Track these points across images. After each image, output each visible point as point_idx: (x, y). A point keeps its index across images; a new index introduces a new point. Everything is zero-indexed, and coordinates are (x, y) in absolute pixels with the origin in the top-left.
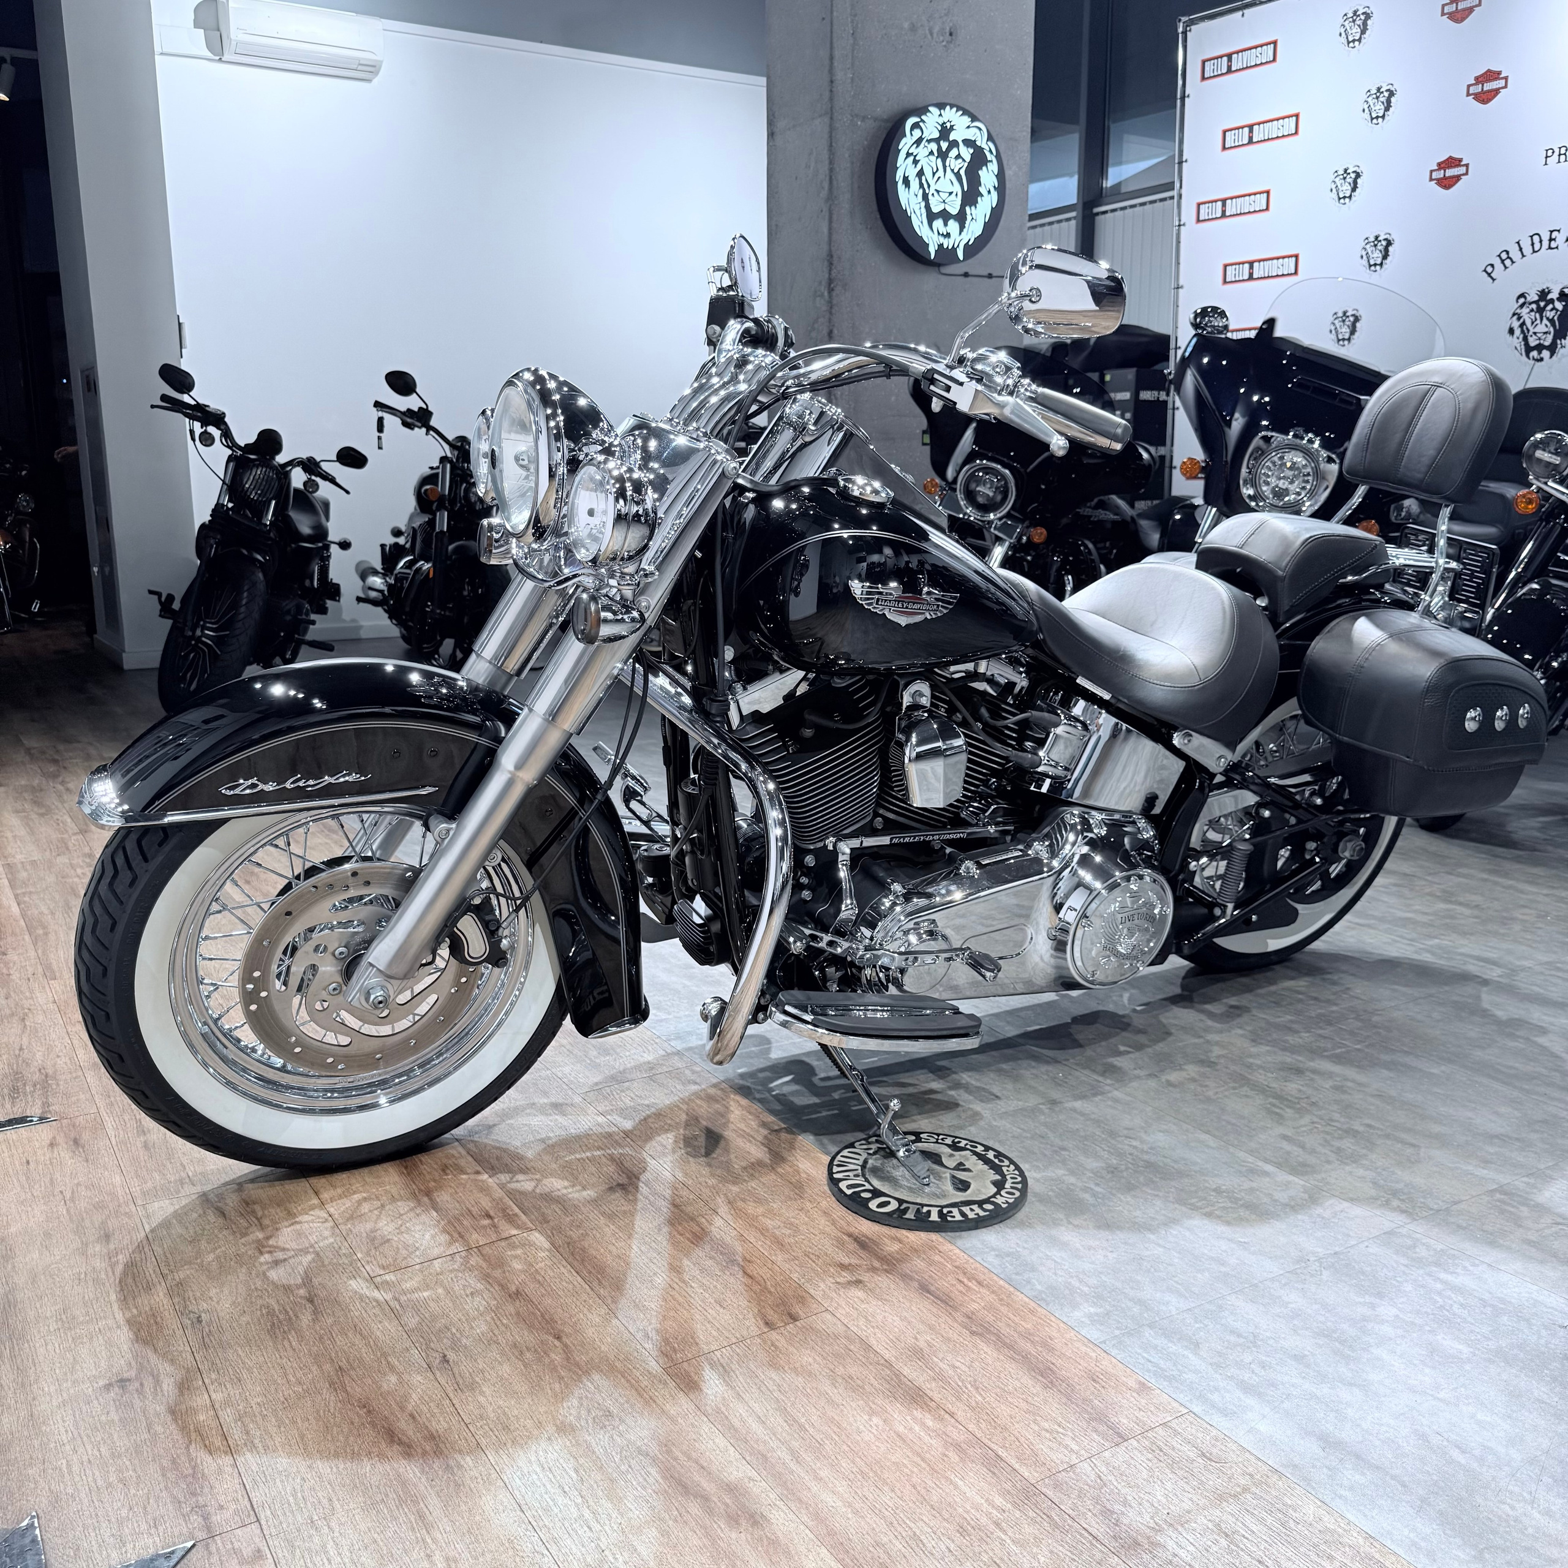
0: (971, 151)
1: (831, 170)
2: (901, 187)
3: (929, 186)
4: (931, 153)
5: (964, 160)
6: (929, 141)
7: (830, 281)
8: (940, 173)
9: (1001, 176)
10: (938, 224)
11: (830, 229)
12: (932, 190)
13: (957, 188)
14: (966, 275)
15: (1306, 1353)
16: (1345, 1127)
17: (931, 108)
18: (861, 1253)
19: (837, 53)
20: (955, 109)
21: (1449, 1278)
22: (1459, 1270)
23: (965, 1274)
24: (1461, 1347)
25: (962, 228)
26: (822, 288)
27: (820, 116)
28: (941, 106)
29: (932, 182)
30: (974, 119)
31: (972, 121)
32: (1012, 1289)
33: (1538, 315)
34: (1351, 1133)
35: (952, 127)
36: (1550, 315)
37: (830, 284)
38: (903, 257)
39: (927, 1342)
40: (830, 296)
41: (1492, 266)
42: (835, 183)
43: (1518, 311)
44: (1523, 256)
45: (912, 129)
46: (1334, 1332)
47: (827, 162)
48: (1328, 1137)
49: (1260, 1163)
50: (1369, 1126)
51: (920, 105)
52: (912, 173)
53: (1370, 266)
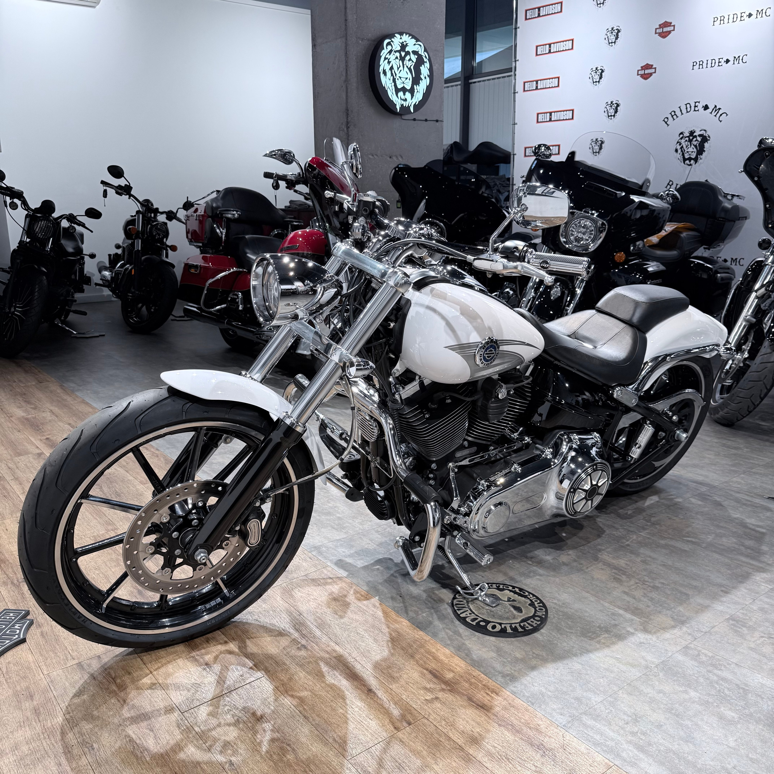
0: (416, 57)
1: (347, 66)
2: (382, 75)
3: (396, 75)
4: (397, 58)
5: (413, 62)
6: (396, 52)
7: (348, 123)
8: (401, 68)
9: (431, 70)
10: (401, 94)
11: (347, 96)
12: (398, 77)
13: (409, 76)
14: (414, 120)
15: (662, 723)
16: (652, 584)
17: (396, 35)
18: (434, 680)
19: (348, 6)
20: (408, 35)
21: (719, 673)
22: (723, 668)
23: (489, 689)
24: (733, 714)
25: (412, 96)
26: (343, 127)
27: (341, 37)
28: (401, 34)
29: (397, 73)
30: (417, 40)
31: (417, 42)
32: (514, 697)
33: (689, 143)
34: (655, 588)
35: (407, 44)
36: (695, 143)
37: (347, 125)
38: (383, 110)
39: (478, 732)
40: (348, 131)
41: (667, 118)
42: (349, 72)
43: (680, 141)
44: (682, 114)
45: (387, 45)
46: (672, 709)
47: (344, 62)
48: (645, 591)
49: (616, 609)
50: (663, 583)
51: (390, 33)
52: (387, 68)
53: (609, 116)
